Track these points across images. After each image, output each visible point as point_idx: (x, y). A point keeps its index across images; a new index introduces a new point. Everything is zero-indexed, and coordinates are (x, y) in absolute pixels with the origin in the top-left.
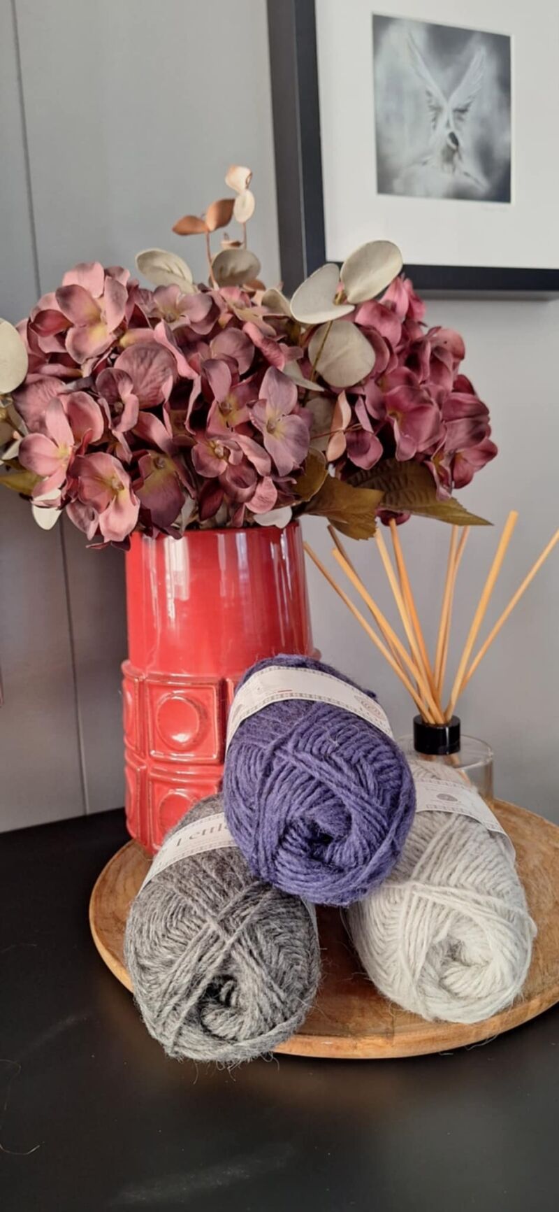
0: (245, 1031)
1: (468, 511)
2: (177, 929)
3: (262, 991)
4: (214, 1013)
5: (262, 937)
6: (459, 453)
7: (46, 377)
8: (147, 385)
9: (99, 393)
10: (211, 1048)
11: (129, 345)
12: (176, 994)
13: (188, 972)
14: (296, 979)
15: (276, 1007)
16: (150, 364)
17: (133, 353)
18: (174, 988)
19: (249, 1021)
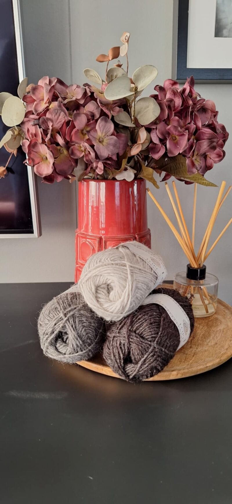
0: (68, 352)
1: (207, 180)
2: (52, 314)
3: (74, 339)
4: (60, 344)
5: (78, 322)
6: (207, 155)
7: (31, 119)
8: (58, 123)
9: (42, 126)
10: (56, 355)
11: (52, 108)
12: (47, 334)
13: (51, 328)
14: (89, 339)
15: (78, 346)
16: (59, 115)
17: (53, 111)
18: (47, 332)
19: (69, 349)
